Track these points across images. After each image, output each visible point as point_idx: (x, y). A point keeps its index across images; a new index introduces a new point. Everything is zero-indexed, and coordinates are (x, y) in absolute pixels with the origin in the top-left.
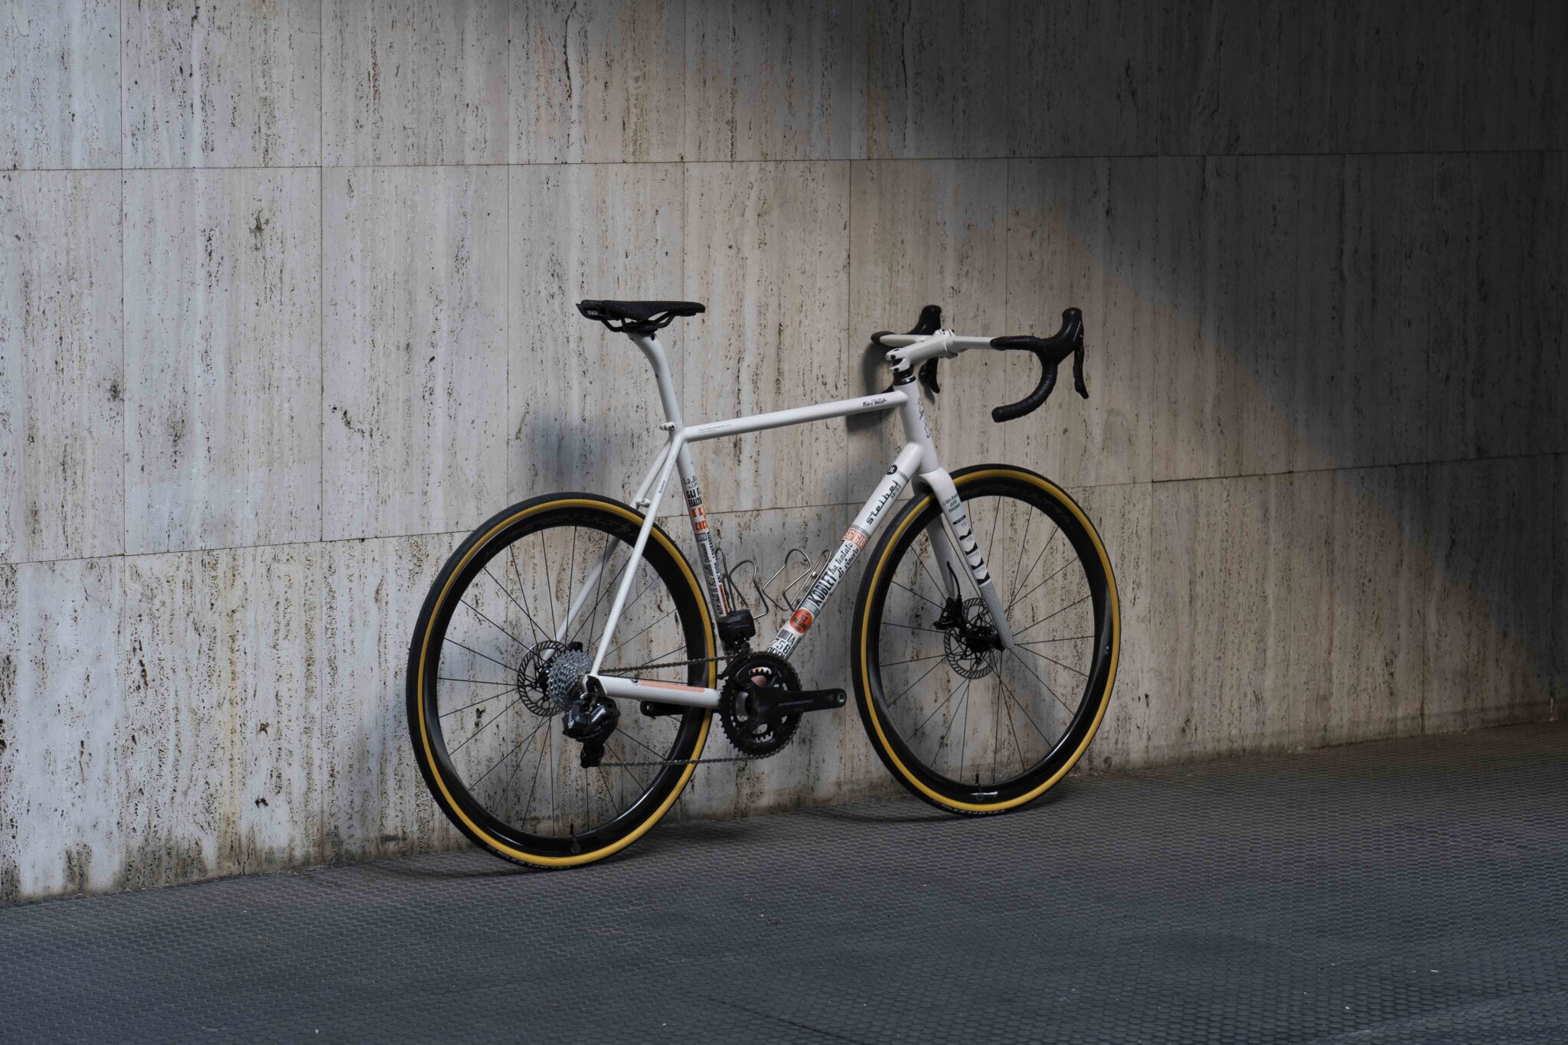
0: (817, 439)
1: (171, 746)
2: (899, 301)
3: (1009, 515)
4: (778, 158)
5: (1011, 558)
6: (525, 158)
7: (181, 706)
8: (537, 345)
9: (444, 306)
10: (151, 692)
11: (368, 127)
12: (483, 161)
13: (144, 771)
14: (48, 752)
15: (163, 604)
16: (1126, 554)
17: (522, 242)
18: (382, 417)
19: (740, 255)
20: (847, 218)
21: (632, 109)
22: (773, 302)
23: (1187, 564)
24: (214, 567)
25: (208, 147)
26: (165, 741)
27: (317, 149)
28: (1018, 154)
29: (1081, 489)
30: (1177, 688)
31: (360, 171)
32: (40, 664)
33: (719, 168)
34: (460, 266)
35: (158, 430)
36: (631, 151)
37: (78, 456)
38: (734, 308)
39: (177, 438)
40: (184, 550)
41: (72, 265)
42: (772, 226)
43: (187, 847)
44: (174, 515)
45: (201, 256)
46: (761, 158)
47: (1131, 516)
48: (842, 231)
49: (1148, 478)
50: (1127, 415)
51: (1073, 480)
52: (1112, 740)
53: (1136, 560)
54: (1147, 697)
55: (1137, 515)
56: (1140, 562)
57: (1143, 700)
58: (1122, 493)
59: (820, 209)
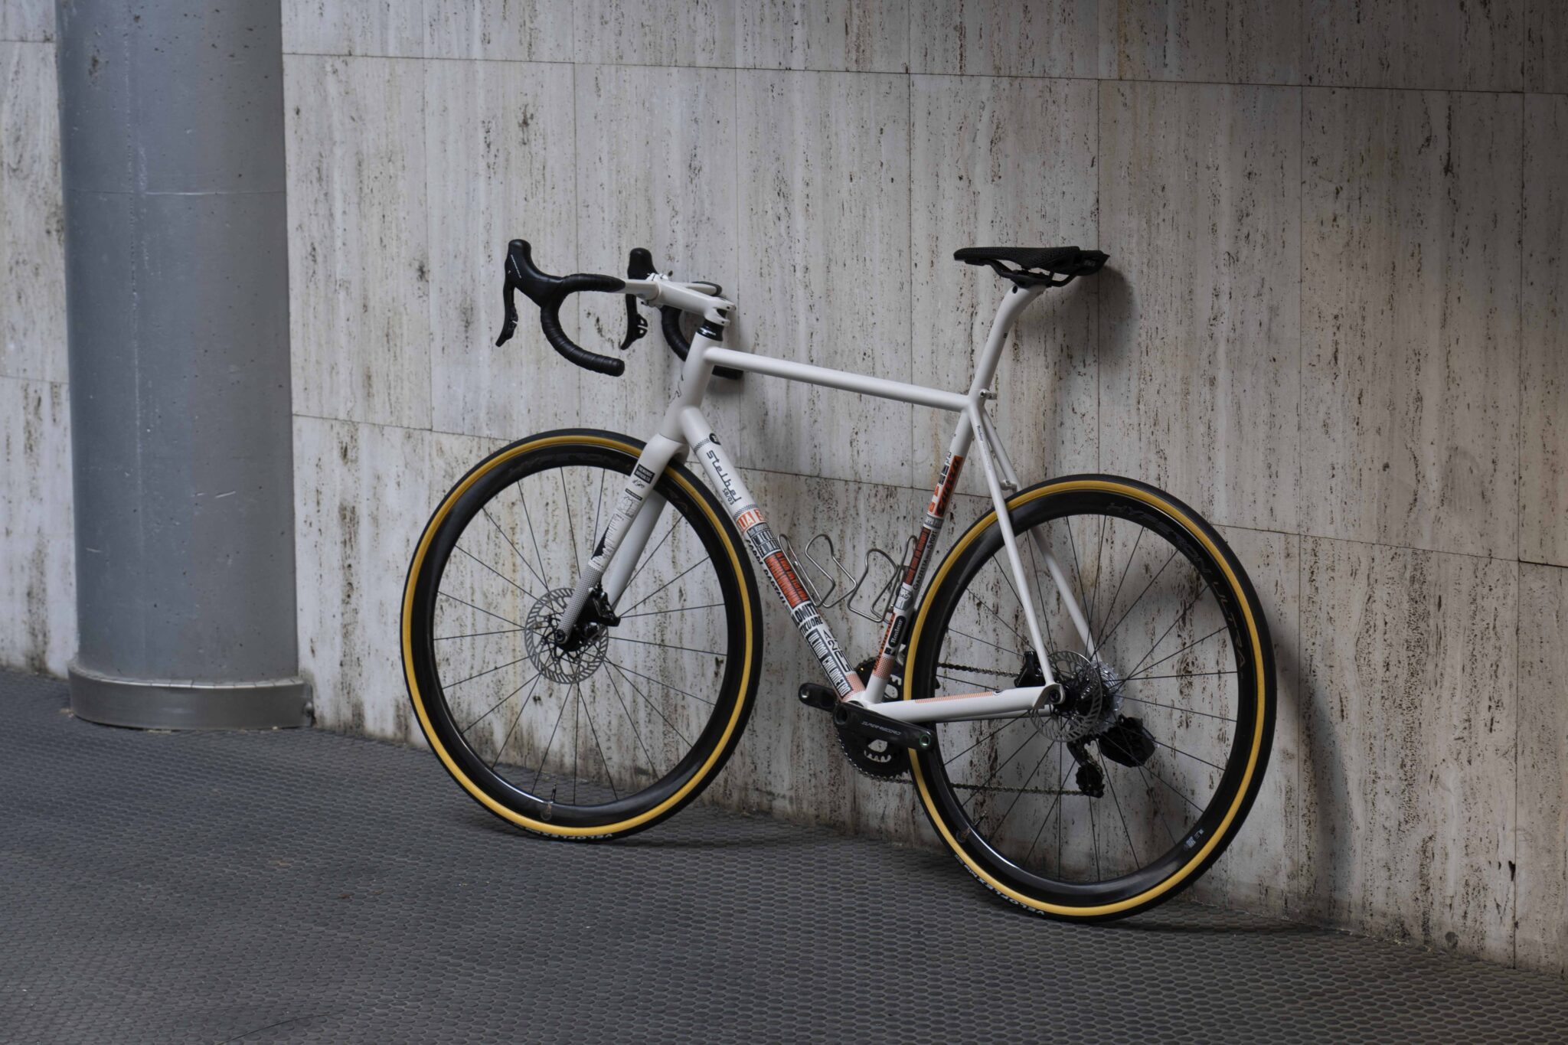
2: (1160, 263)
3: (1307, 567)
4: (1014, 73)
5: (1310, 624)
6: (750, 63)
7: (476, 587)
8: (765, 271)
9: (679, 218)
11: (612, 24)
12: (713, 63)
16: (1479, 657)
17: (750, 155)
19: (972, 189)
20: (1095, 153)
21: (855, 10)
25: (486, 40)
27: (570, 44)
28: (1315, 81)
29: (1410, 551)
31: (605, 69)
32: (375, 520)
33: (946, 83)
34: (693, 176)
35: (454, 314)
36: (854, 58)
37: (397, 330)
39: (468, 324)
41: (390, 147)
42: (1006, 156)
43: (482, 726)
44: (467, 399)
45: (482, 146)
46: (994, 73)
47: (1485, 603)
48: (1089, 168)
49: (1512, 555)
50: (1478, 459)
51: (1397, 536)
52: (1459, 911)
53: (1494, 667)
54: (1513, 867)
55: (1495, 604)
56: (1500, 671)
57: (1506, 867)
58: (1472, 568)
59: (1063, 139)
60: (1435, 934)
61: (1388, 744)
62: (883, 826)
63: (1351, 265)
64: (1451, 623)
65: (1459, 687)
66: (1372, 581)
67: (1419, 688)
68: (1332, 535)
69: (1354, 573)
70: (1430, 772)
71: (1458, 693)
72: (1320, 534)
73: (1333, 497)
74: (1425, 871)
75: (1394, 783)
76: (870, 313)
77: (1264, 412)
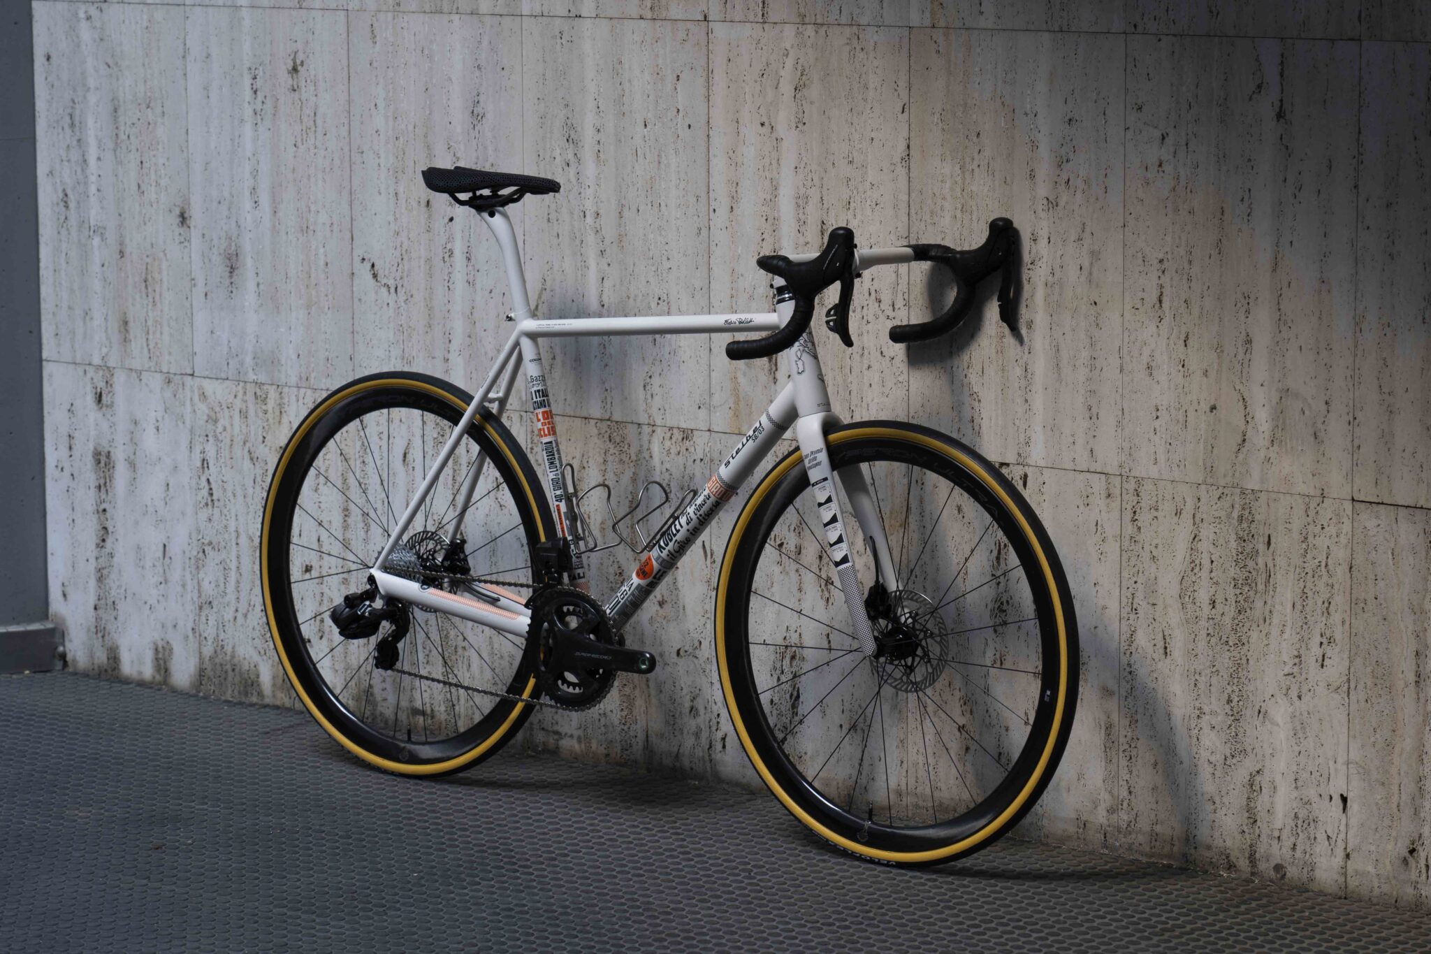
0: (869, 367)
1: (233, 565)
2: (974, 208)
3: (1129, 507)
4: (819, 21)
5: (1132, 564)
6: (538, 11)
7: (241, 531)
8: (553, 216)
10: (216, 511)
12: (497, 11)
13: (213, 585)
14: (139, 548)
15: (225, 429)
16: (1310, 594)
17: (536, 101)
18: (405, 274)
19: (774, 135)
20: (906, 100)
22: (814, 194)
23: (1411, 628)
24: (264, 401)
26: (228, 561)
28: (1140, 29)
29: (1238, 491)
30: (1395, 799)
31: (382, 16)
32: (132, 465)
33: (747, 30)
34: (475, 122)
35: (217, 259)
36: (649, 5)
37: (156, 276)
38: (768, 197)
39: (232, 269)
40: (240, 380)
41: (149, 94)
42: (812, 103)
43: (247, 668)
44: (231, 344)
45: (248, 94)
46: (798, 21)
47: (1318, 541)
48: (900, 115)
49: (1346, 492)
50: (1310, 400)
51: (1225, 476)
52: (1287, 843)
53: (1326, 604)
54: (1344, 800)
55: (1327, 542)
56: (1332, 608)
57: (1337, 801)
58: (1303, 507)
59: (871, 86)
60: (1262, 866)
61: (1214, 680)
62: (678, 764)
63: (1177, 210)
64: (1281, 562)
65: (1289, 624)
66: (1197, 520)
67: (1247, 625)
68: (1156, 476)
69: (1178, 513)
70: (1257, 708)
71: (1288, 630)
72: (1143, 474)
73: (1157, 438)
74: (1252, 805)
75: (1220, 718)
76: (665, 258)
77: (1085, 354)
